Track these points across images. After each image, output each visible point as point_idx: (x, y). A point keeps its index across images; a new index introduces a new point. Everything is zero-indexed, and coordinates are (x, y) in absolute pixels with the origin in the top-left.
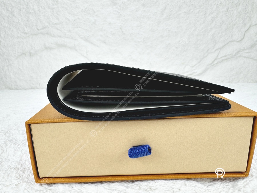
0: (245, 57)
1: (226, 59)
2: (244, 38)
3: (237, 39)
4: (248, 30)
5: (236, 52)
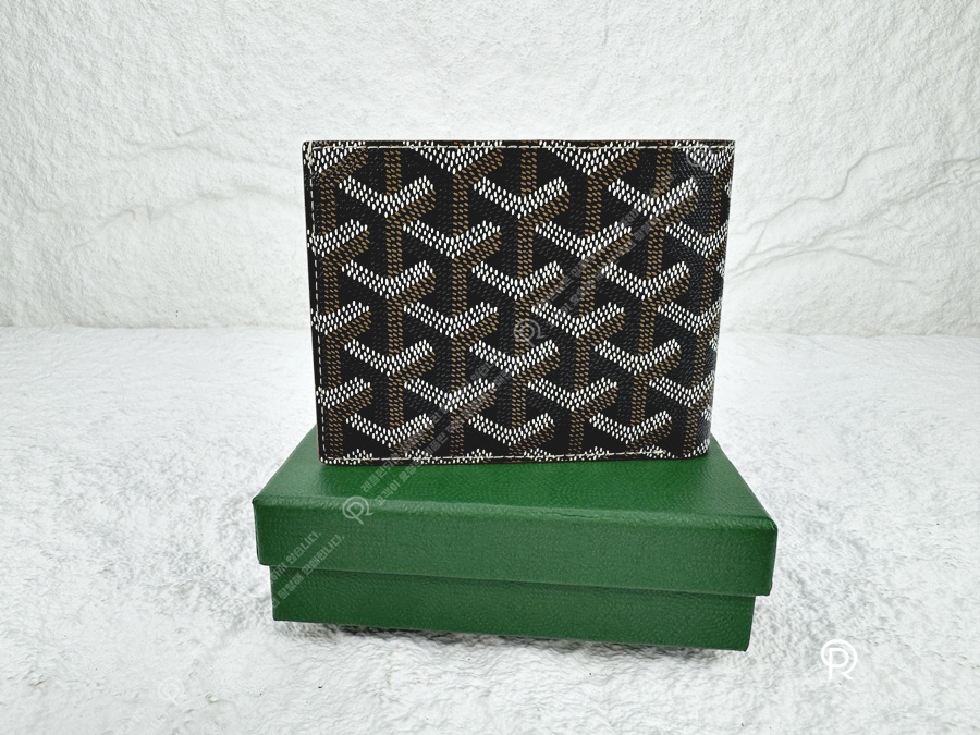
0: (844, 252)
1: (785, 257)
2: (842, 191)
3: (823, 193)
4: (857, 165)
5: (815, 234)
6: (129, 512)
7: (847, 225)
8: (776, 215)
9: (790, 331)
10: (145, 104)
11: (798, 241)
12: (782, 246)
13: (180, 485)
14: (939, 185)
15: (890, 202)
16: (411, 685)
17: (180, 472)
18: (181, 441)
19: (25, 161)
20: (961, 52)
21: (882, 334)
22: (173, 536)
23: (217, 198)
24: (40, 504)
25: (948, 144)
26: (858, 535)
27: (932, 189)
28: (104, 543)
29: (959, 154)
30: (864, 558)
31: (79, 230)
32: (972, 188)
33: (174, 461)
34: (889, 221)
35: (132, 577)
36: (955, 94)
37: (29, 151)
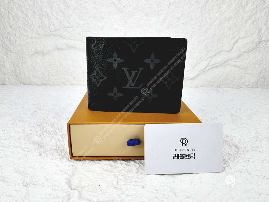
0: (232, 65)
1: (216, 67)
2: (232, 49)
3: (227, 49)
4: (236, 42)
5: (225, 61)
6: (44, 138)
7: (233, 58)
8: (214, 55)
9: (217, 87)
10: (41, 23)
11: (220, 63)
12: (216, 64)
13: (57, 131)
14: (258, 48)
15: (244, 52)
16: (124, 185)
17: (57, 127)
18: (56, 118)
19: (8, 39)
20: (265, 11)
21: (241, 88)
22: (57, 145)
23: (62, 49)
24: (20, 136)
25: (260, 37)
26: (237, 144)
27: (256, 49)
28: (38, 147)
29: (263, 39)
30: (238, 150)
31: (23, 58)
32: (267, 48)
33: (55, 124)
34: (244, 57)
35: (47, 156)
36: (263, 23)
37: (9, 36)
